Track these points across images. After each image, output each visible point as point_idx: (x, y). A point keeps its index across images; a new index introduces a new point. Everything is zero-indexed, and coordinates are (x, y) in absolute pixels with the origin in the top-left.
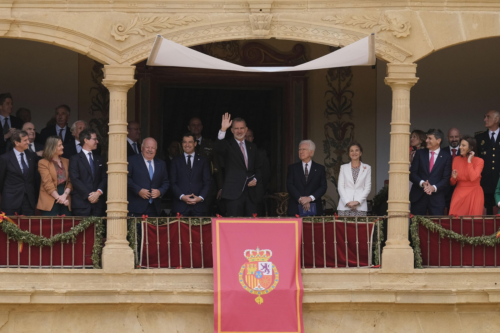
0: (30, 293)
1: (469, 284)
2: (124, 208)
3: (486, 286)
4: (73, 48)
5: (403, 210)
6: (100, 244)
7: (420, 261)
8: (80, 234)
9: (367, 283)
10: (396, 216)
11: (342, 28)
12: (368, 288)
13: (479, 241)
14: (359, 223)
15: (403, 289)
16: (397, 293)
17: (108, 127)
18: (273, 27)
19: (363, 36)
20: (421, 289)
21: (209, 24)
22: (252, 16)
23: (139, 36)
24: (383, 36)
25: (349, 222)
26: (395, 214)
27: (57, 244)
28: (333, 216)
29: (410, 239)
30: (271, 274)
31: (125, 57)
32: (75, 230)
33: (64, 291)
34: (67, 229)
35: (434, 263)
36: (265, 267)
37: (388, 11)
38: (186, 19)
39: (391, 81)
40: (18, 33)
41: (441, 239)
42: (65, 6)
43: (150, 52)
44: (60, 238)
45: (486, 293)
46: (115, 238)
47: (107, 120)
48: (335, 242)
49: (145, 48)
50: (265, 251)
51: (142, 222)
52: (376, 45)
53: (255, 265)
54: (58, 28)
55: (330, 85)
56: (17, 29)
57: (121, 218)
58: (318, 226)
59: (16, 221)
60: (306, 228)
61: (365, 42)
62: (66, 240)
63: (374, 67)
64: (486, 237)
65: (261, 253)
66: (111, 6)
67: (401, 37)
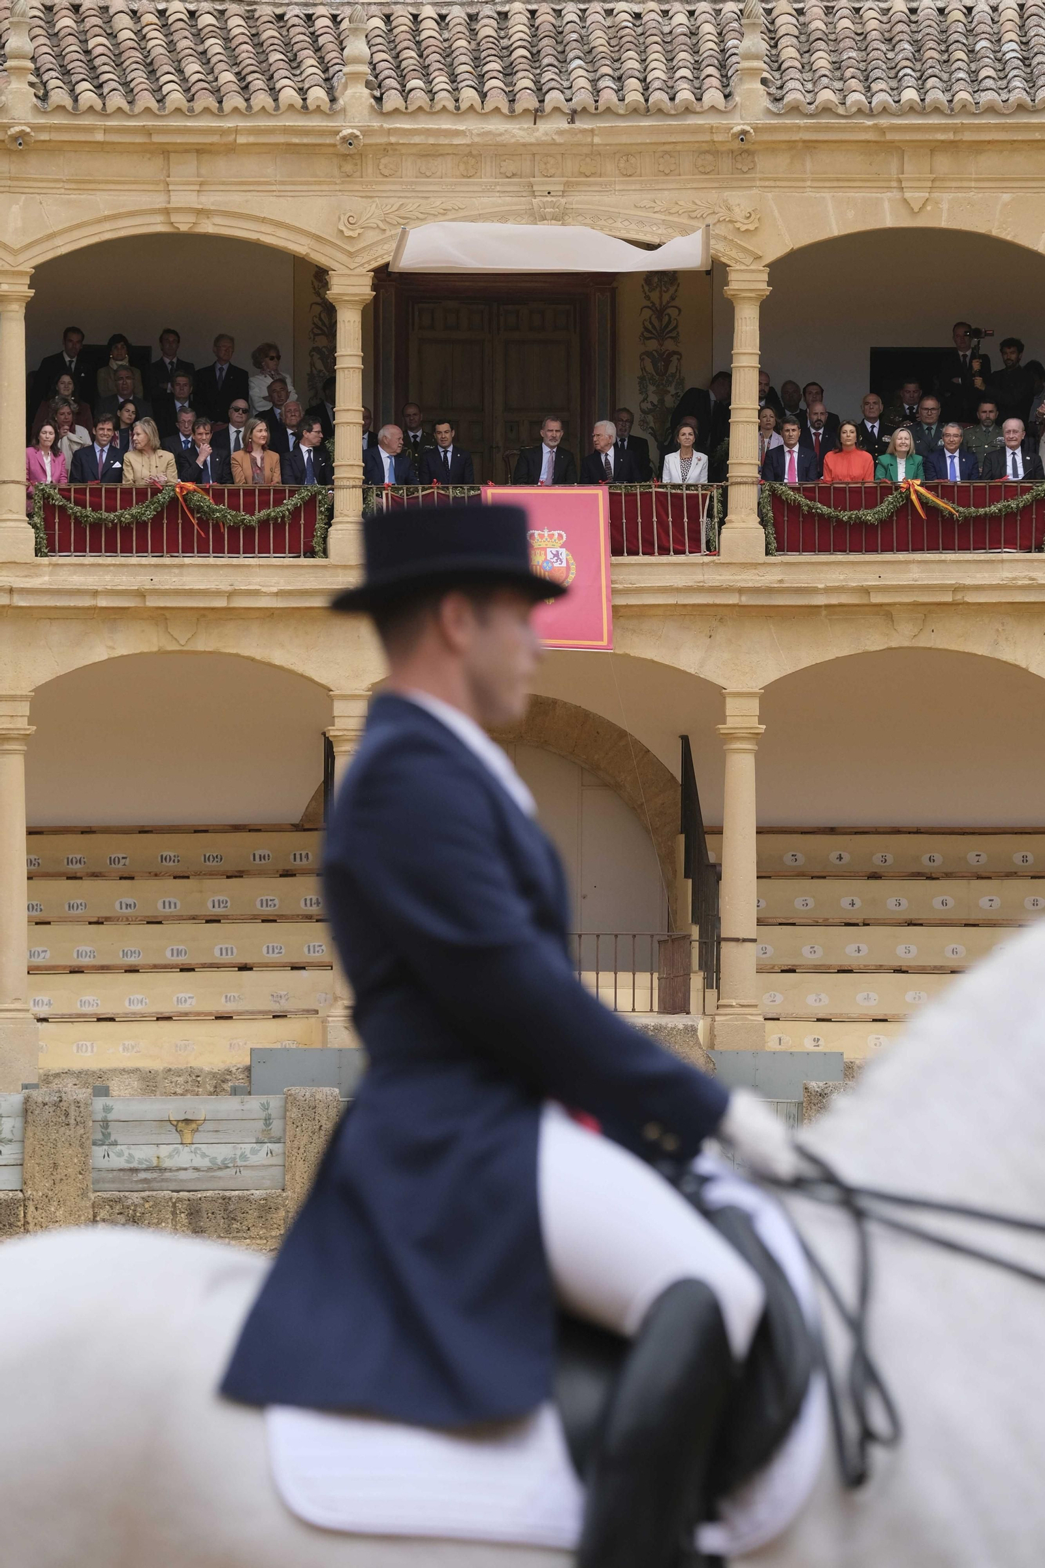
0: (226, 592)
1: (842, 577)
2: (359, 473)
3: (866, 580)
4: (286, 248)
5: (751, 475)
6: (325, 524)
7: (774, 545)
8: (297, 509)
9: (700, 577)
10: (740, 483)
11: (663, 217)
12: (701, 584)
13: (857, 517)
14: (688, 492)
15: (750, 585)
16: (741, 591)
17: (335, 359)
18: (566, 217)
19: (694, 230)
20: (776, 586)
21: (476, 212)
22: (536, 201)
23: (377, 230)
24: (721, 230)
25: (674, 491)
26: (739, 480)
27: (264, 524)
28: (651, 483)
29: (761, 514)
30: (564, 564)
31: (359, 260)
32: (290, 503)
33: (275, 590)
34: (278, 502)
35: (794, 548)
36: (557, 555)
37: (727, 194)
38: (444, 206)
39: (732, 293)
40: (208, 227)
41: (803, 514)
42: (274, 188)
43: (392, 254)
44: (269, 515)
45: (866, 591)
46: (346, 515)
47: (334, 349)
48: (655, 519)
49: (386, 247)
50: (556, 533)
51: (384, 493)
52: (712, 242)
53: (543, 552)
54: (264, 220)
55: (648, 298)
56: (207, 221)
57: (354, 487)
58: (631, 497)
59: (206, 491)
60: (614, 499)
61: (697, 237)
62: (276, 518)
63: (708, 273)
64: (865, 512)
65: (551, 536)
66: (338, 187)
67: (747, 231)
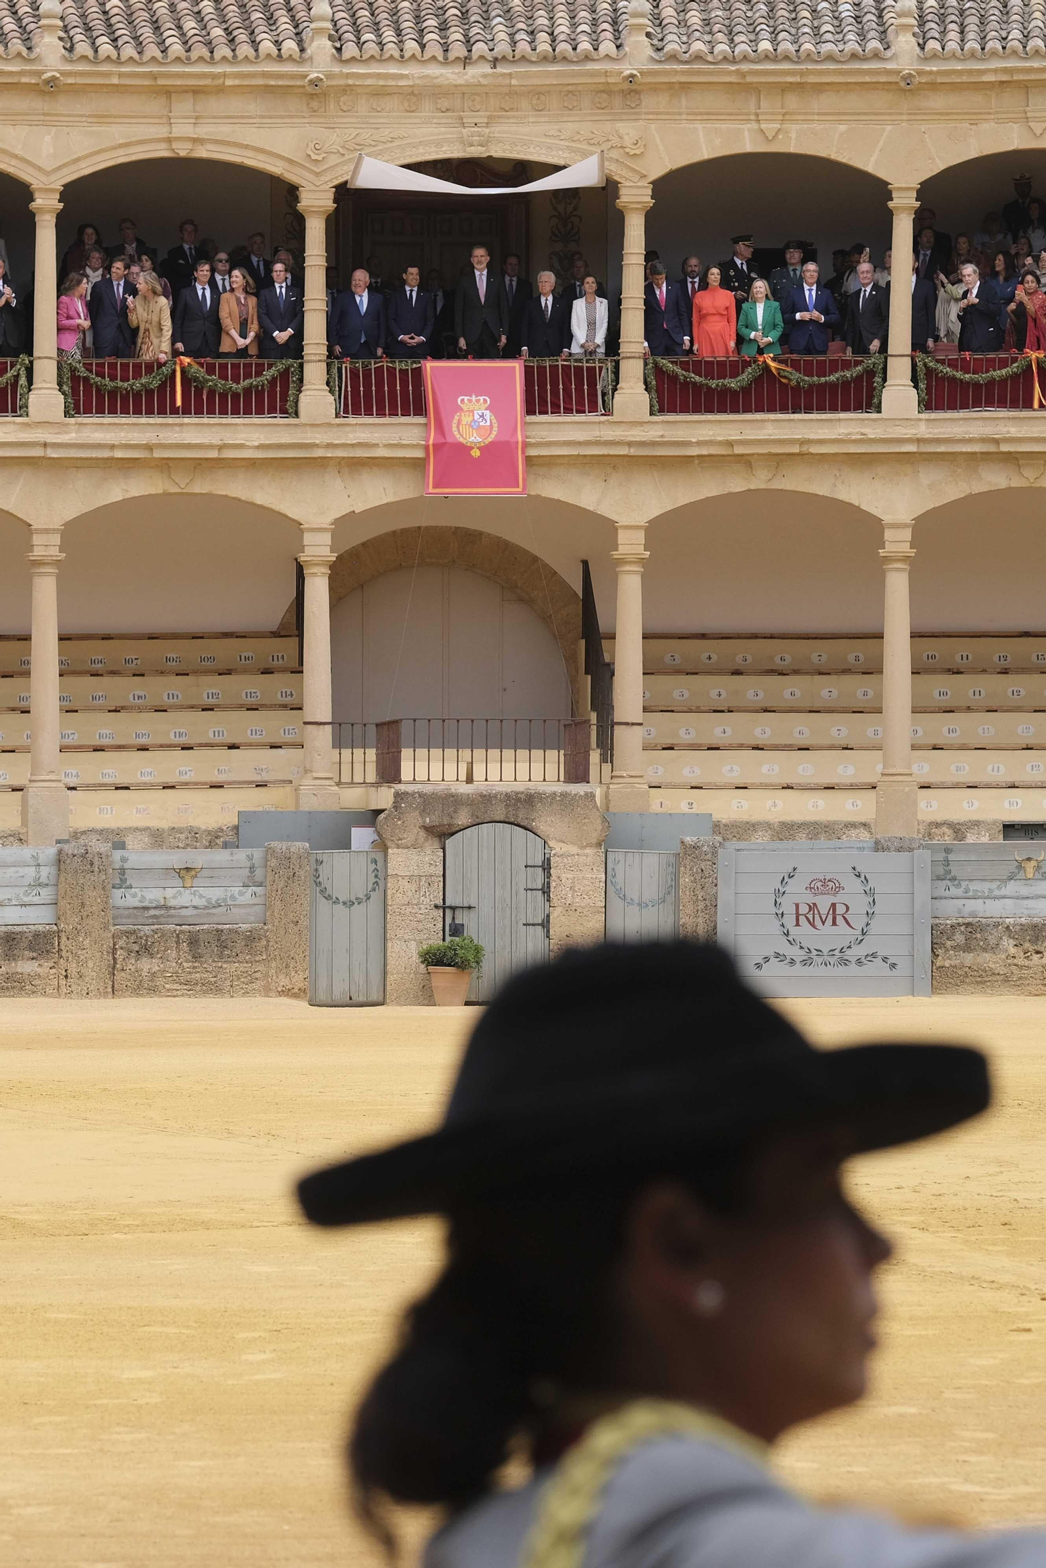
0: (217, 446)
1: (711, 433)
2: (324, 350)
3: (731, 435)
4: (264, 169)
5: (638, 351)
6: (297, 391)
7: (657, 407)
8: (274, 379)
9: (598, 433)
10: (630, 358)
11: (567, 144)
12: (598, 439)
13: (723, 384)
14: (588, 365)
15: (637, 439)
16: (630, 444)
17: (304, 258)
18: (490, 144)
19: (592, 154)
20: (658, 440)
21: (418, 140)
22: (465, 131)
23: (338, 155)
24: (614, 154)
25: (576, 364)
26: (629, 355)
27: (247, 391)
28: (558, 358)
29: (646, 383)
30: (488, 423)
31: (324, 178)
32: (268, 374)
33: (256, 444)
34: (259, 373)
35: (672, 410)
36: (482, 416)
37: (619, 125)
38: (392, 136)
39: (623, 205)
40: (202, 153)
41: (680, 382)
42: (254, 121)
43: (350, 173)
44: (252, 383)
45: (730, 444)
46: (313, 384)
47: (304, 251)
48: (561, 386)
49: (345, 168)
50: (481, 398)
51: (344, 365)
52: (607, 163)
53: (471, 414)
54: (247, 147)
55: (555, 209)
56: (200, 147)
57: (320, 361)
58: (542, 369)
59: (201, 365)
60: (528, 371)
61: (594, 160)
62: (257, 386)
63: (603, 188)
64: (730, 380)
65: (478, 401)
66: (306, 120)
67: (635, 155)
